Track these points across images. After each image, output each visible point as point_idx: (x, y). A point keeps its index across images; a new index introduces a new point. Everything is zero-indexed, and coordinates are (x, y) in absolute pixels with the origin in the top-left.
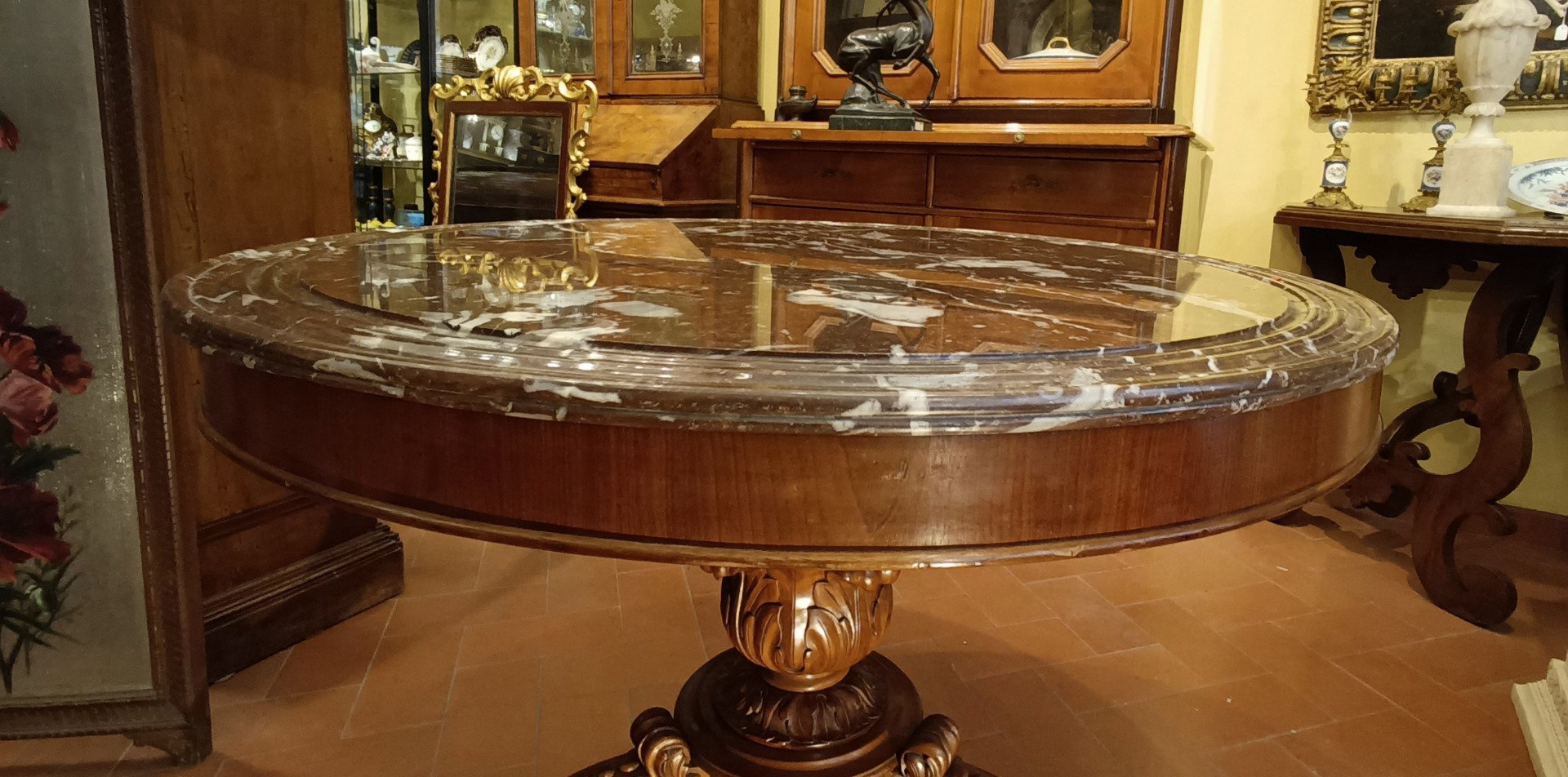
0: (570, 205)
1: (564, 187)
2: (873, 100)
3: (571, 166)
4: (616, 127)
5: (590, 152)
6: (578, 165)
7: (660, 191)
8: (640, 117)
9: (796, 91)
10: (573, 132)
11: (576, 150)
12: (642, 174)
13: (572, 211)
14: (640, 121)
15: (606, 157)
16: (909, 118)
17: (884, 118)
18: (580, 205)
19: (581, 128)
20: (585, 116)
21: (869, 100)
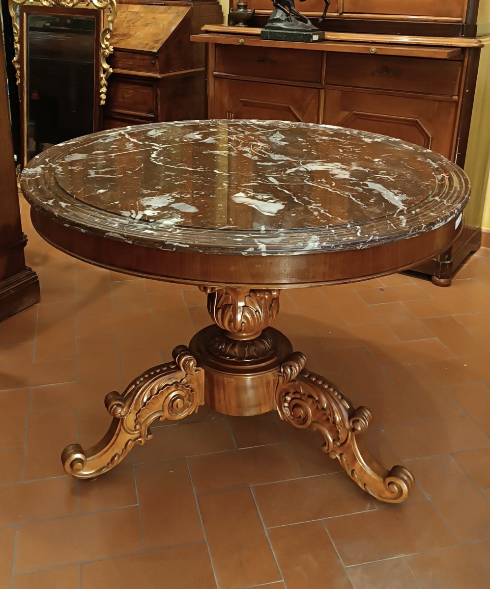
0: (102, 75)
1: (99, 64)
2: (288, 20)
3: (102, 51)
4: (128, 22)
5: (113, 41)
6: (107, 50)
7: (158, 68)
8: (142, 15)
9: (241, 6)
10: (102, 30)
11: (105, 41)
12: (146, 57)
13: (104, 79)
14: (142, 18)
15: (122, 45)
16: (309, 33)
17: (295, 32)
18: (109, 75)
19: (107, 27)
20: (110, 18)
21: (285, 20)
